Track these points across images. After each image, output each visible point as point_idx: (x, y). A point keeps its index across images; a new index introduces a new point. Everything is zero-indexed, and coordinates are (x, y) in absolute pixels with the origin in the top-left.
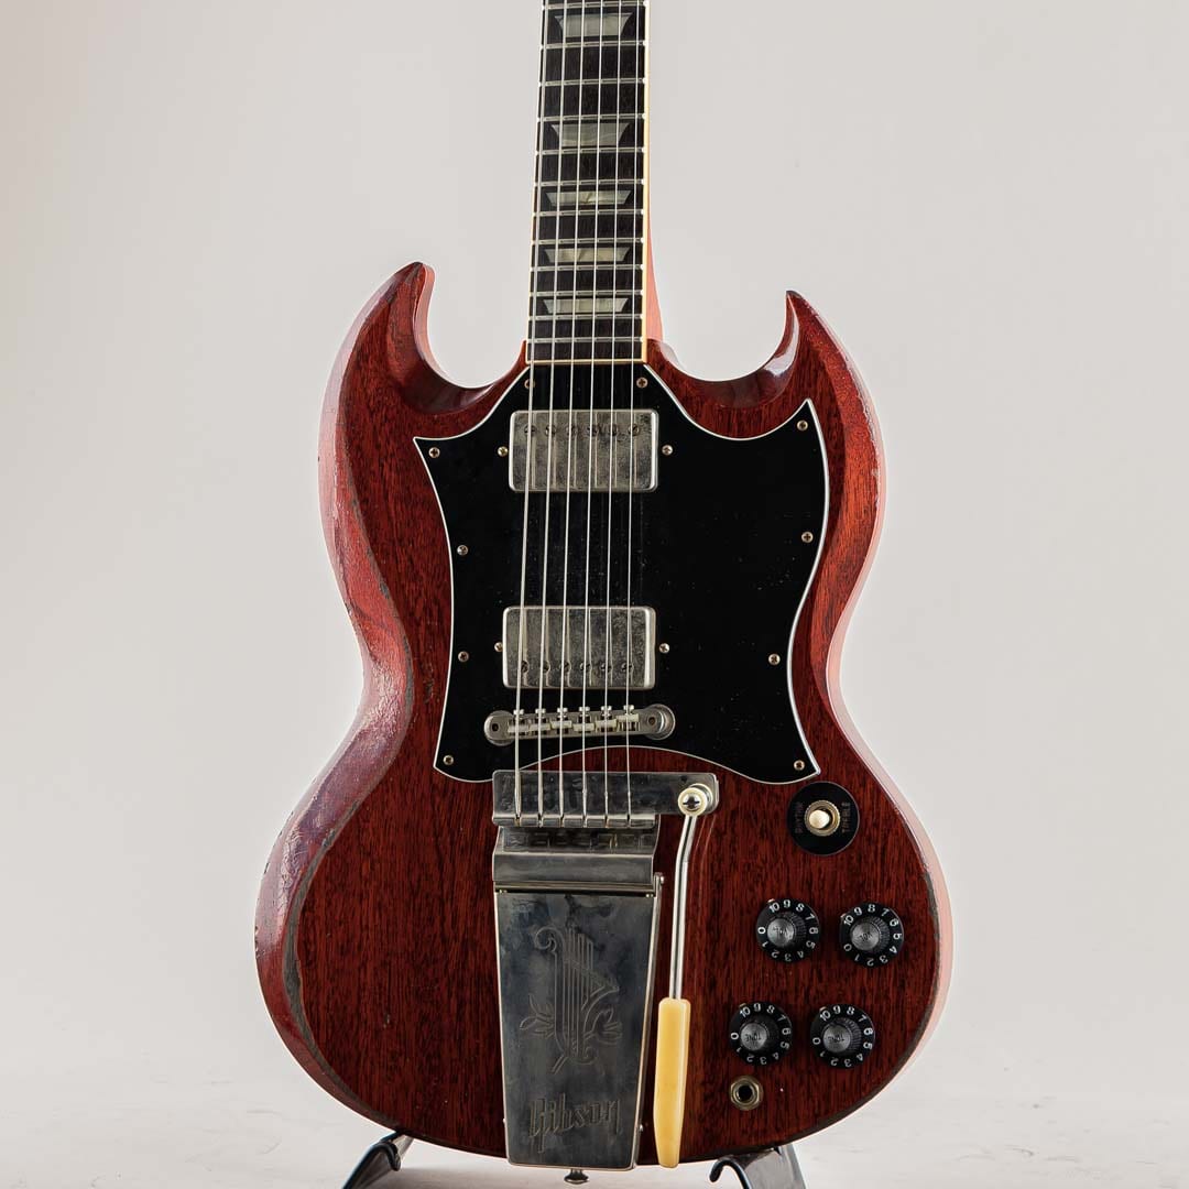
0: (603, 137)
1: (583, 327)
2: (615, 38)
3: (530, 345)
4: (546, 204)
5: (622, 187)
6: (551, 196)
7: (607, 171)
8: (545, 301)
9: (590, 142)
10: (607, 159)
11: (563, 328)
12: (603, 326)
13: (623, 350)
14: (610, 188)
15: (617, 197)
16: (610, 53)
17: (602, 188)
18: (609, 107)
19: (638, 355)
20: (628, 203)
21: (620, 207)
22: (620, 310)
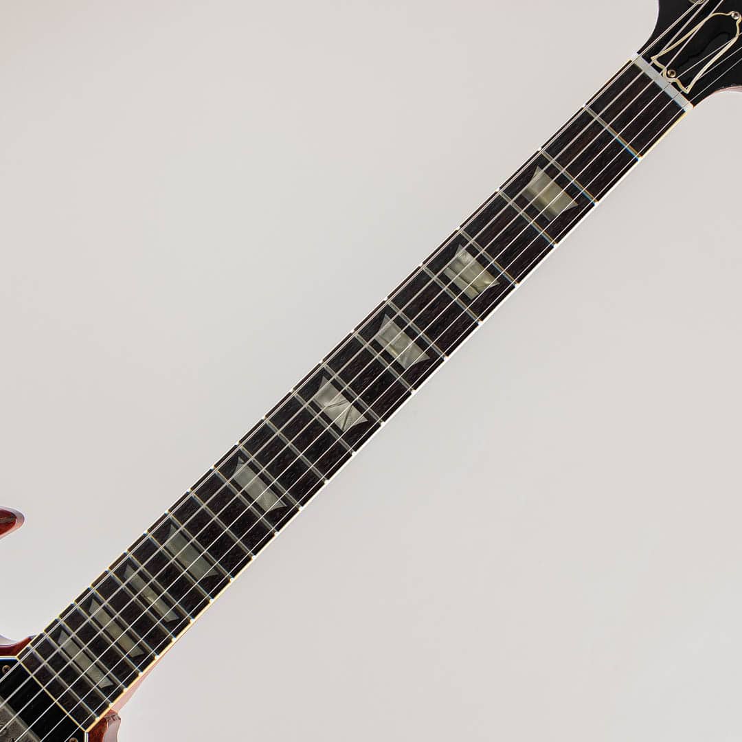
0: (195, 566)
1: (70, 674)
2: (262, 511)
3: (28, 650)
4: (121, 572)
5: (176, 611)
6: (129, 569)
7: (176, 592)
8: (63, 632)
9: (184, 562)
10: (184, 584)
11: (58, 662)
12: (82, 687)
13: (80, 714)
14: (169, 604)
15: (167, 614)
16: (250, 517)
17: (164, 599)
18: (216, 551)
19: (86, 727)
20: (170, 625)
21: (163, 622)
22: (101, 687)
